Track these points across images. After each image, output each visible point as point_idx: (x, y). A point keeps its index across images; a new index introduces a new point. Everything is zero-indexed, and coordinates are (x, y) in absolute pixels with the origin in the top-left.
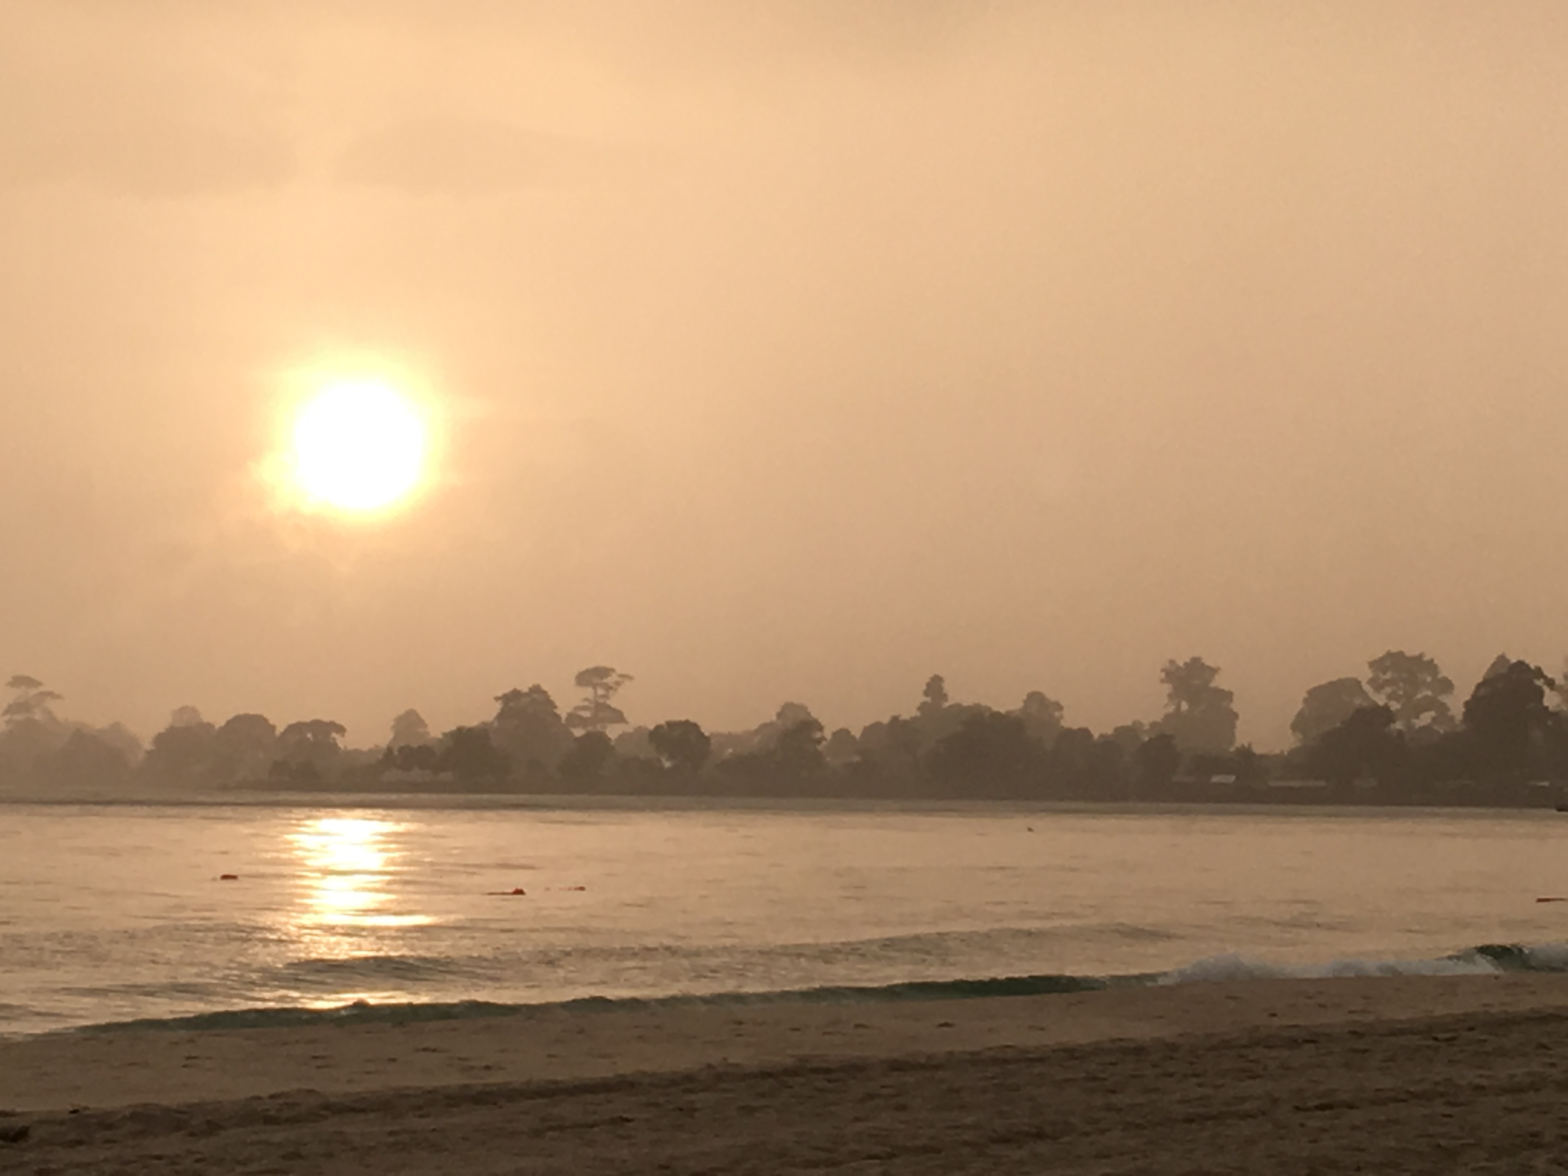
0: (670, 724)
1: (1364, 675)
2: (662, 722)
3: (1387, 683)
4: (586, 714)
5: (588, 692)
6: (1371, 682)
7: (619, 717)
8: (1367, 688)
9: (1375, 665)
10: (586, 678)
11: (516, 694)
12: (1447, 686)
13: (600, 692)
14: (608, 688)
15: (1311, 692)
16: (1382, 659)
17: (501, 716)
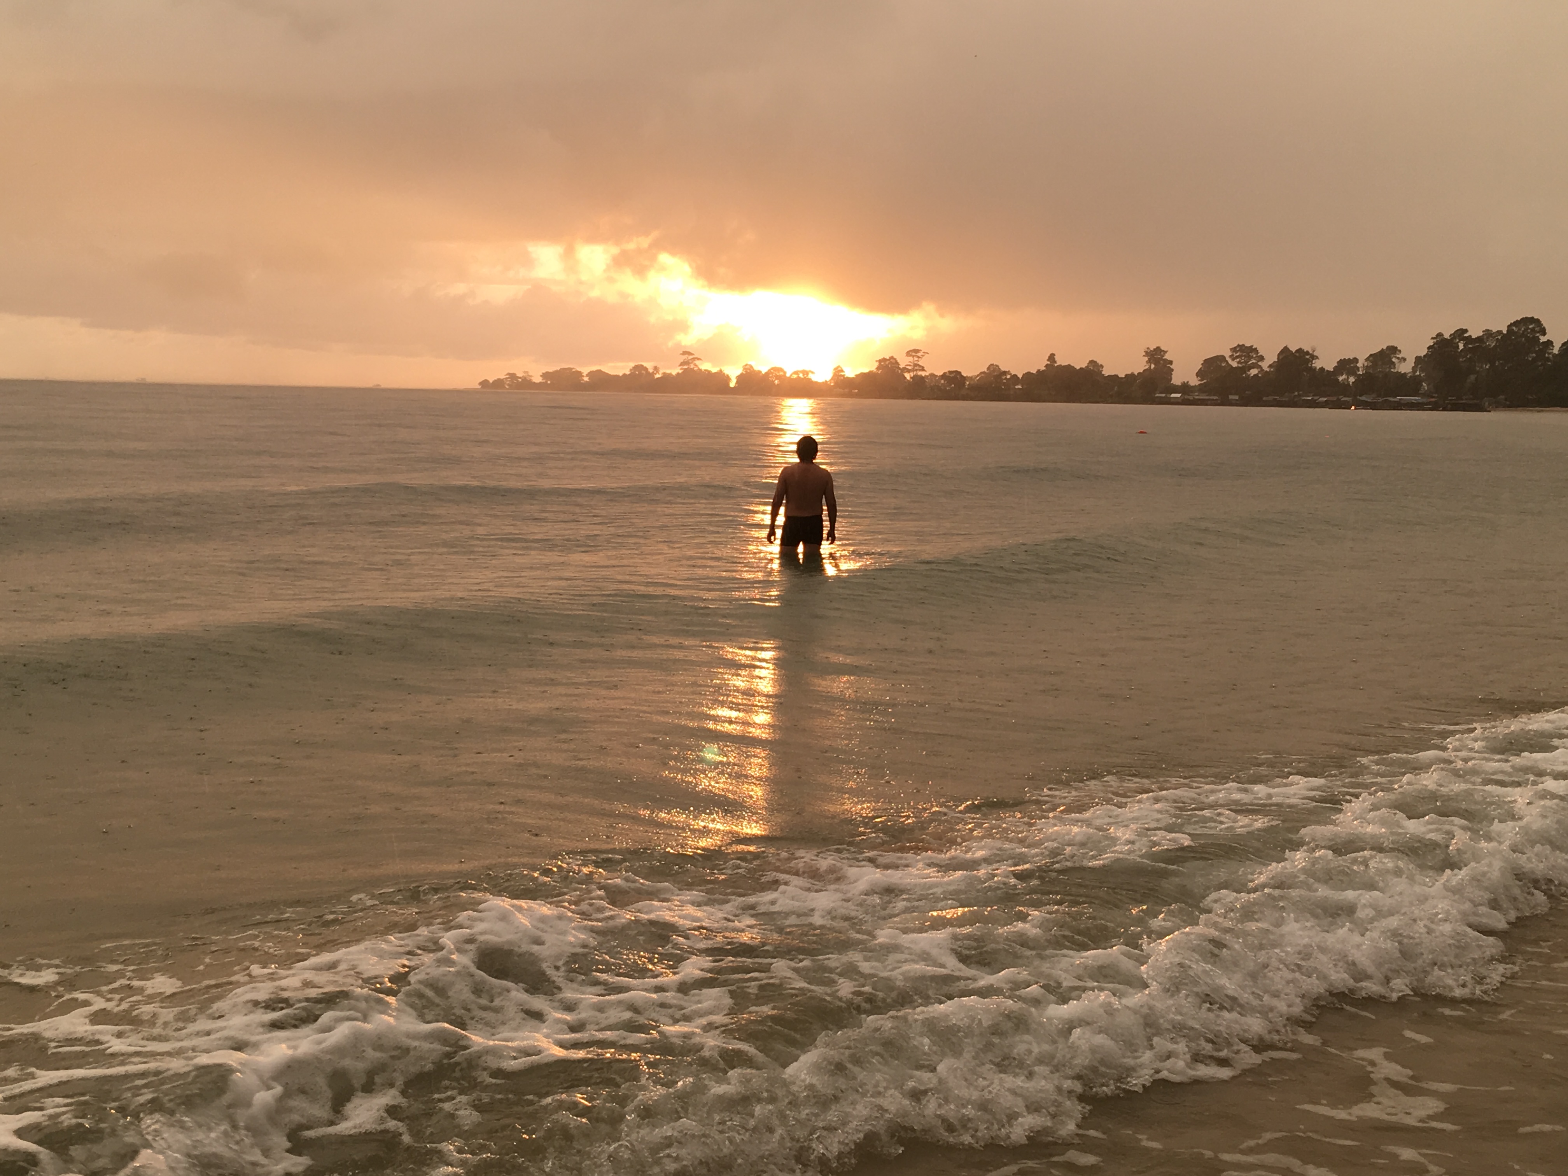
0: (950, 372)
1: (1227, 354)
2: (946, 371)
3: (1237, 357)
4: (909, 368)
5: (911, 359)
6: (1230, 356)
7: (923, 369)
8: (1228, 359)
9: (1234, 350)
10: (909, 354)
11: (884, 360)
12: (1262, 358)
13: (916, 359)
14: (919, 357)
15: (1206, 361)
16: (1235, 348)
17: (878, 368)
